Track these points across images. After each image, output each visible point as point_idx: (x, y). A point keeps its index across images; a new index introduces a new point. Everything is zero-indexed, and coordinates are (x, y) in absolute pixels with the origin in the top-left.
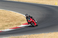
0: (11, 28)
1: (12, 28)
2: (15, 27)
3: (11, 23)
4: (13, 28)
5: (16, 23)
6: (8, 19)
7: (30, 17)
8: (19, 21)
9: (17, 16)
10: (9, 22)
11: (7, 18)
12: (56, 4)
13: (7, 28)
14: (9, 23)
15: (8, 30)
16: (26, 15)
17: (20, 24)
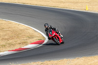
0: (11, 49)
1: (12, 51)
2: (18, 48)
3: (10, 41)
4: (14, 49)
5: (19, 42)
6: (5, 35)
7: (52, 29)
8: (25, 38)
9: (21, 30)
10: (8, 39)
11: (5, 33)
12: (87, 9)
13: (4, 49)
14: (8, 42)
15: (6, 53)
16: (45, 26)
17: (26, 43)
